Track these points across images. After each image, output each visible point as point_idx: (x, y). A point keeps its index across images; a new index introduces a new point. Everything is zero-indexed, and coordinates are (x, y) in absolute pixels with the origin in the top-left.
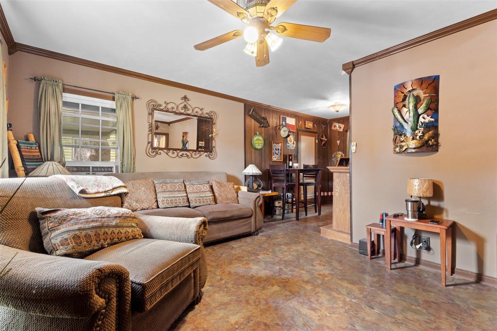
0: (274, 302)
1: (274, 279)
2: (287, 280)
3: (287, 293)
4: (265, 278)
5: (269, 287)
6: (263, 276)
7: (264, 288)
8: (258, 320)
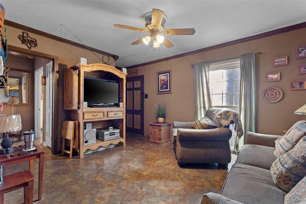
0: (146, 167)
1: (146, 179)
2: (138, 179)
3: (139, 172)
4: (152, 179)
5: (149, 173)
6: (154, 180)
7: (152, 173)
8: (151, 162)
